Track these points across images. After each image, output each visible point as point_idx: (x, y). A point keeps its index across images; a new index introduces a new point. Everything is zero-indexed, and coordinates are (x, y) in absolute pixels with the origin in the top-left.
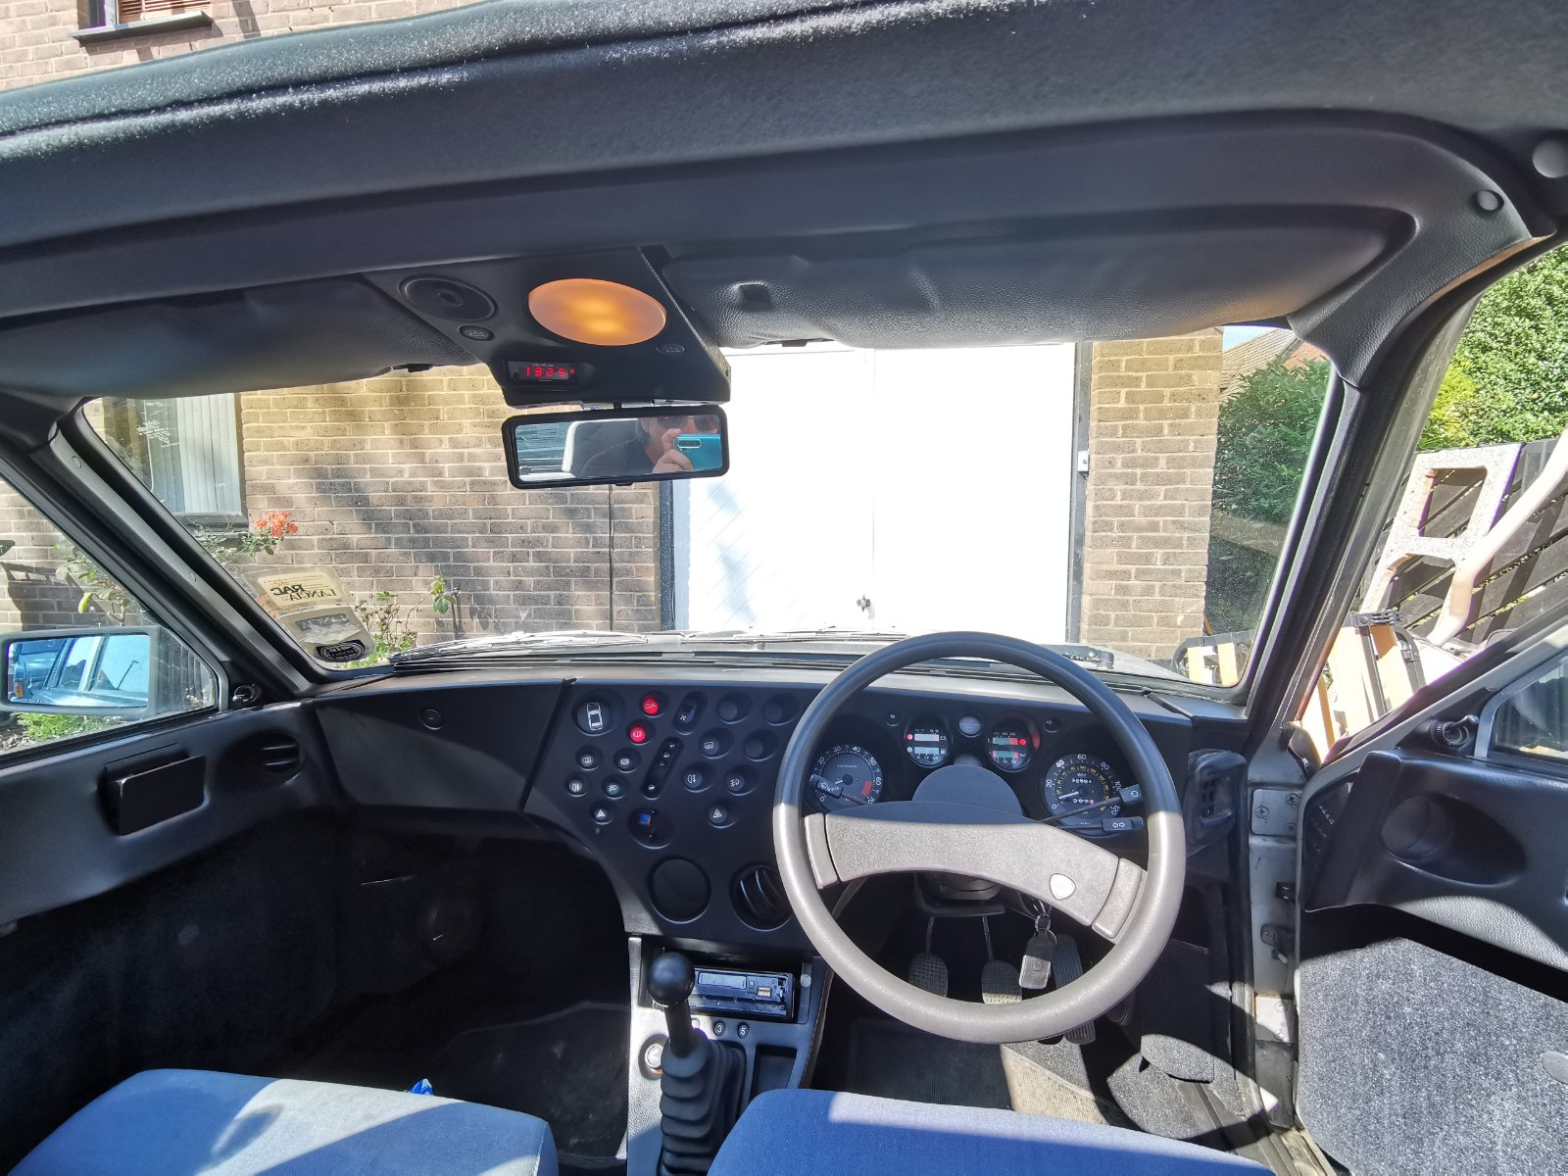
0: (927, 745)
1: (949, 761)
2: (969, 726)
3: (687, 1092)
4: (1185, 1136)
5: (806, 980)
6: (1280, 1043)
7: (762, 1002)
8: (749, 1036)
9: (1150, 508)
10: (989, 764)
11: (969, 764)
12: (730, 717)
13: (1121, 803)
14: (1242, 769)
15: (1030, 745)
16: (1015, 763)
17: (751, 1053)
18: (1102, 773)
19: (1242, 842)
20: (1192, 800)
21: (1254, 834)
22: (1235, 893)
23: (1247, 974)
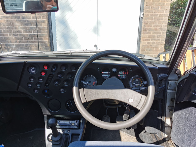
0: (106, 74)
1: (110, 77)
2: (114, 70)
3: (57, 143)
4: (151, 143)
5: (81, 121)
6: (169, 126)
7: (72, 126)
8: (70, 132)
9: (155, 25)
10: (118, 78)
11: (114, 78)
12: (64, 69)
13: (144, 84)
14: (167, 77)
15: (127, 73)
16: (124, 77)
17: (70, 135)
18: (141, 79)
19: (166, 91)
20: (157, 84)
21: (168, 90)
22: (164, 101)
23: (165, 115)
